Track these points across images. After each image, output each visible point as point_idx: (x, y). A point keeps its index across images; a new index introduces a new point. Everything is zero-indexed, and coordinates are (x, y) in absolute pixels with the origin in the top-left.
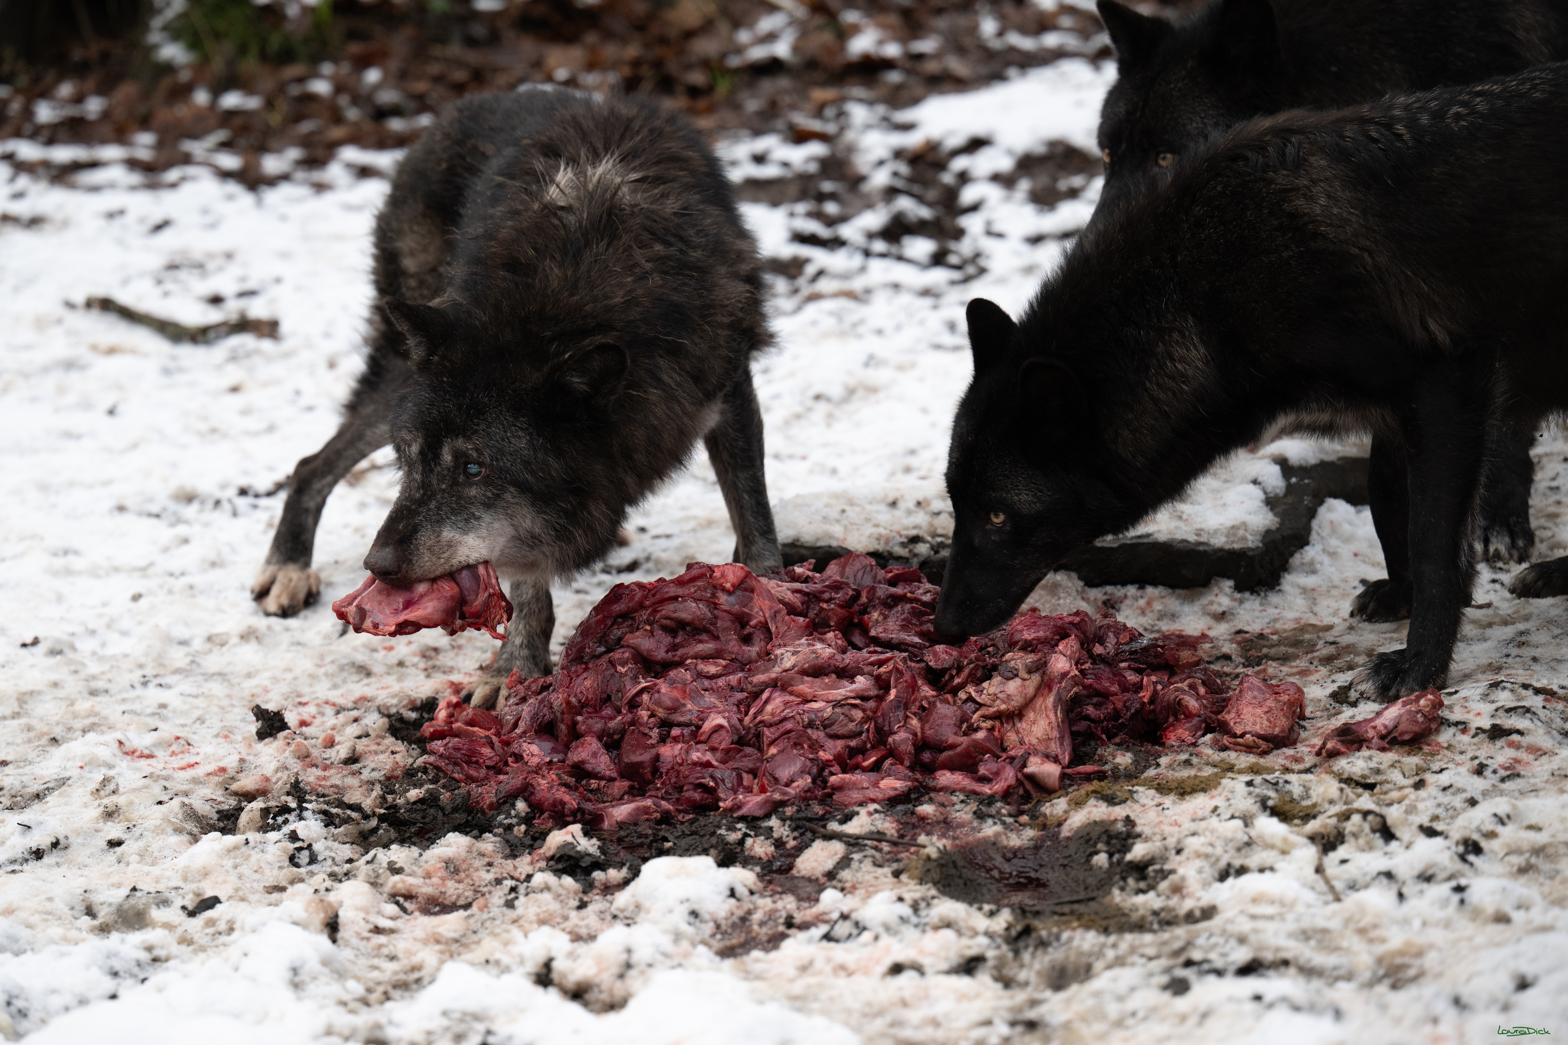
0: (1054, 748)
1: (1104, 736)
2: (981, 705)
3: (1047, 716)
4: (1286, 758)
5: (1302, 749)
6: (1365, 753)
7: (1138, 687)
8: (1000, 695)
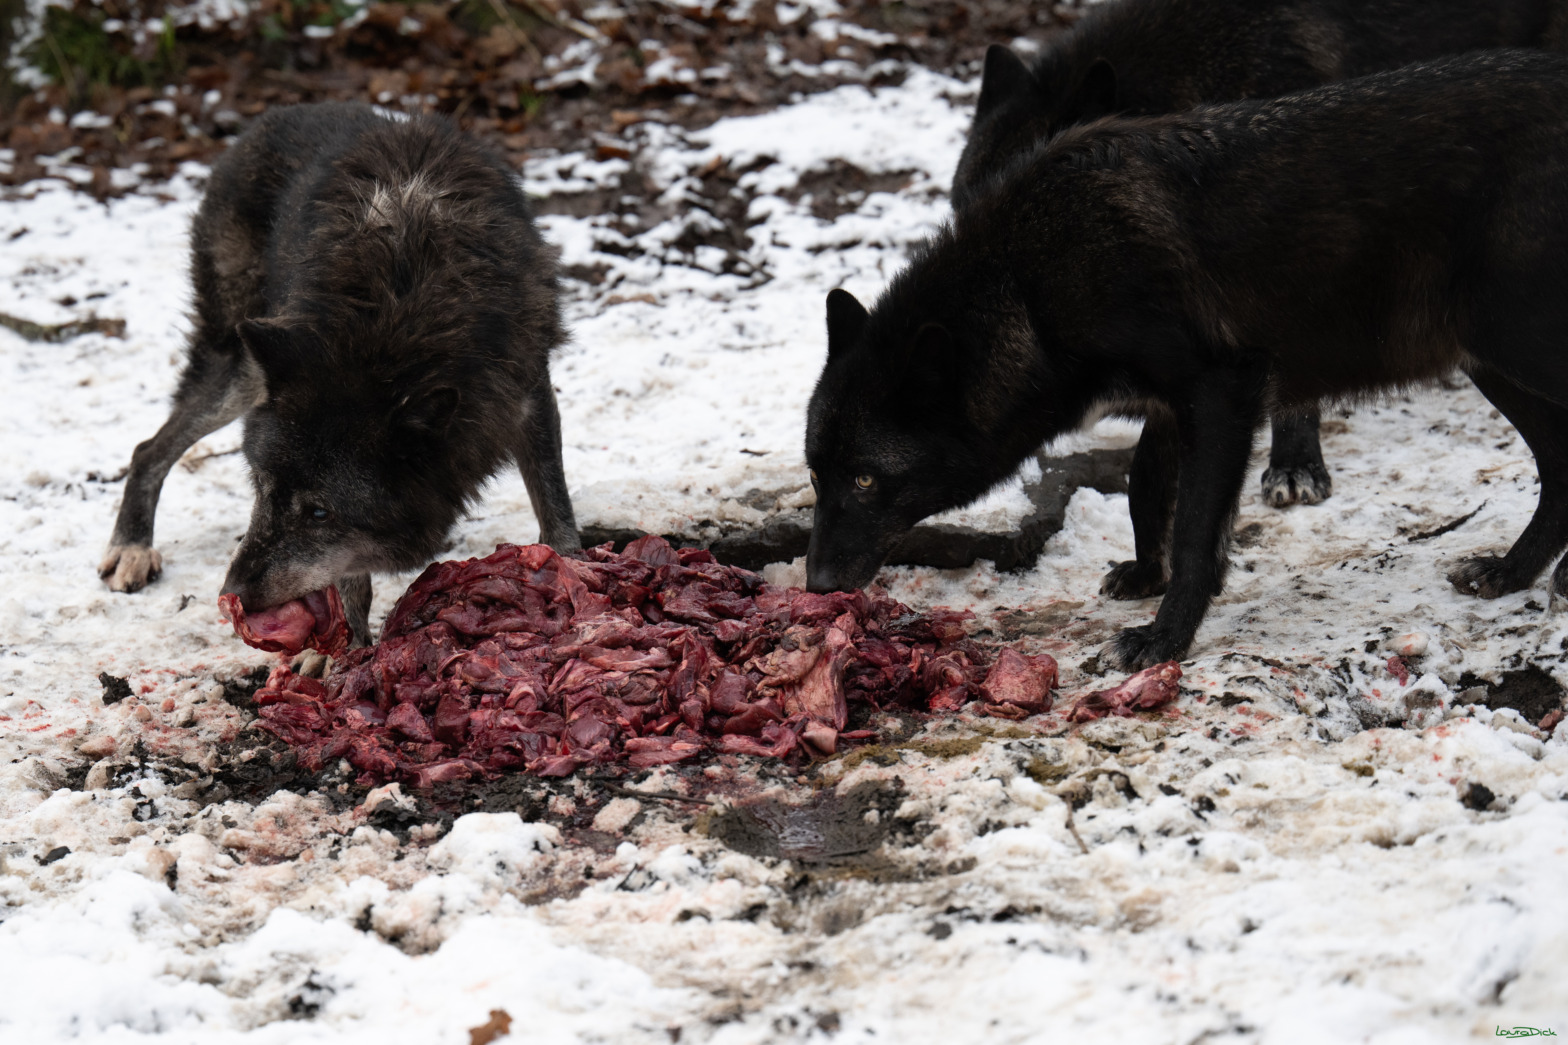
0: (831, 714)
1: (876, 704)
2: (764, 675)
3: (825, 685)
4: (1041, 723)
5: (1055, 715)
6: (1112, 718)
7: (908, 659)
8: (782, 666)
